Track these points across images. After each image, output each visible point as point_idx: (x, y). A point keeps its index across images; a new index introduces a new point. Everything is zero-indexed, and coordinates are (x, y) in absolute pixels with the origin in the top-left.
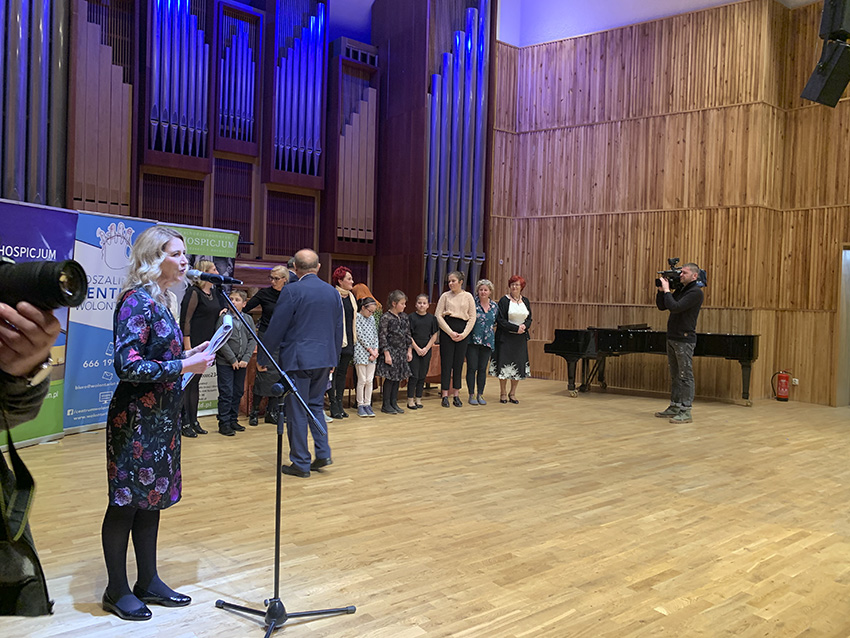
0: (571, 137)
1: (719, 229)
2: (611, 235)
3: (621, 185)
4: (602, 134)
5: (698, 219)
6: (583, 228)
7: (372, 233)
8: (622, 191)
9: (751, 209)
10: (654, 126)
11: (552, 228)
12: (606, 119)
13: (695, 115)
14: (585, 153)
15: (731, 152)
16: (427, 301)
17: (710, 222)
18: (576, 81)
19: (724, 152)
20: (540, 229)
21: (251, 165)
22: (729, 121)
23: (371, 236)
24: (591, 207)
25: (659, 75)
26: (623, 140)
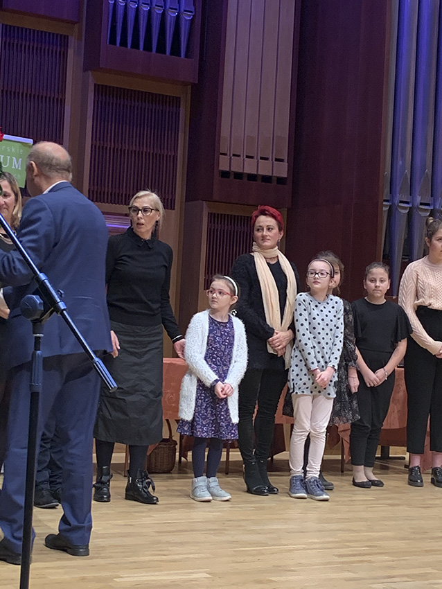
7: (285, 164)
16: (386, 276)
21: (66, 37)
23: (282, 170)
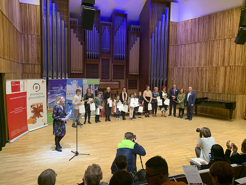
0: (190, 46)
1: (228, 72)
2: (200, 73)
3: (203, 60)
4: (198, 45)
5: (222, 69)
6: (193, 71)
8: (203, 61)
9: (237, 67)
10: (211, 43)
11: (185, 70)
12: (199, 42)
13: (222, 40)
14: (194, 51)
15: (232, 50)
17: (226, 70)
18: (192, 31)
19: (230, 51)
20: (183, 71)
21: (109, 59)
22: (231, 42)
23: (138, 74)
24: (195, 65)
25: (213, 29)
26: (203, 47)
